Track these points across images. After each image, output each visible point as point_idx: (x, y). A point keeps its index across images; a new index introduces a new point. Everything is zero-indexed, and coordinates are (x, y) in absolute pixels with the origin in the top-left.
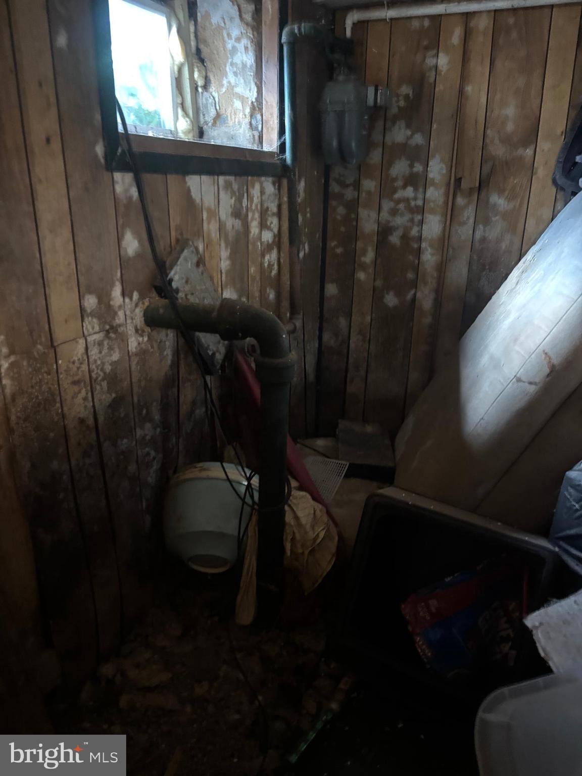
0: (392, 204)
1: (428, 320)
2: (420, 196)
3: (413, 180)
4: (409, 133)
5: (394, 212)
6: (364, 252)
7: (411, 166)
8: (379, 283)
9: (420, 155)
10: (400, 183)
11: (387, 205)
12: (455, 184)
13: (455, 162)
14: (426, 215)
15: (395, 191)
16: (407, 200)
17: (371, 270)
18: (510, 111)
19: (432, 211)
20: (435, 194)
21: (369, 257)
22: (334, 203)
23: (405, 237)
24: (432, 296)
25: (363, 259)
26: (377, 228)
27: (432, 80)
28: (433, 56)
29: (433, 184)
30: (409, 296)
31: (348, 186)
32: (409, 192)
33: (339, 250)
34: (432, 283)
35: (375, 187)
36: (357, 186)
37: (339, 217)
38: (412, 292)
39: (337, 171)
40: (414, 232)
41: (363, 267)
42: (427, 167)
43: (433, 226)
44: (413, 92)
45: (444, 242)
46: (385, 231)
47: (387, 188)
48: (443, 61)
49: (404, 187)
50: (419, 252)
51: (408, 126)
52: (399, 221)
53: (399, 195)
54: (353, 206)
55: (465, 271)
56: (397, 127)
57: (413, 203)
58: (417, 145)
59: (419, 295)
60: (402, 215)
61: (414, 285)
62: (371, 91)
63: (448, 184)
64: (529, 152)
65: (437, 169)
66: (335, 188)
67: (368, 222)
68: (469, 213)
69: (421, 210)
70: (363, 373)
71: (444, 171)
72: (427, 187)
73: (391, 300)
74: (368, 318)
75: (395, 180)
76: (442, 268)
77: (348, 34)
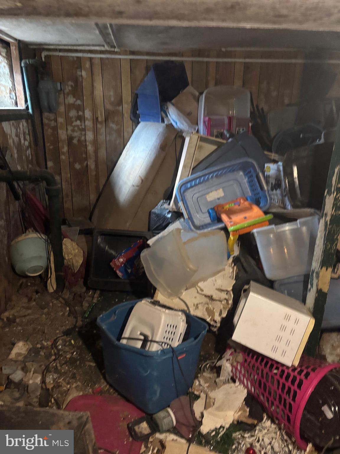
0: (72, 128)
1: (94, 173)
2: (83, 124)
3: (79, 118)
4: (75, 99)
5: (73, 131)
6: (63, 147)
7: (78, 112)
8: (71, 160)
9: (79, 108)
10: (74, 119)
11: (70, 128)
12: (95, 120)
13: (94, 111)
14: (87, 131)
15: (72, 122)
16: (78, 126)
17: (67, 155)
18: (112, 93)
19: (88, 130)
20: (88, 123)
21: (65, 149)
22: (46, 128)
23: (79, 141)
24: (94, 163)
25: (63, 150)
27: (81, 80)
28: (80, 72)
30: (85, 164)
31: (51, 120)
32: (78, 123)
33: (51, 147)
34: (93, 158)
36: (56, 120)
37: (49, 134)
38: (86, 163)
39: (46, 114)
40: (83, 138)
41: (64, 153)
43: (90, 136)
44: (74, 84)
45: (95, 142)
46: (70, 139)
47: (69, 121)
48: (84, 73)
49: (76, 121)
50: (86, 146)
51: (74, 97)
52: (76, 134)
53: (74, 124)
54: (55, 129)
55: (105, 153)
56: (69, 97)
57: (80, 127)
58: (79, 105)
59: (89, 163)
60: (77, 132)
61: (86, 159)
62: (59, 84)
63: (93, 120)
64: (120, 108)
65: (88, 114)
66: (45, 121)
67: (63, 135)
68: (103, 130)
69: (84, 130)
70: (70, 198)
71: (91, 115)
73: (77, 166)
74: (69, 175)
75: (72, 118)
76: (96, 152)
77: (43, 59)
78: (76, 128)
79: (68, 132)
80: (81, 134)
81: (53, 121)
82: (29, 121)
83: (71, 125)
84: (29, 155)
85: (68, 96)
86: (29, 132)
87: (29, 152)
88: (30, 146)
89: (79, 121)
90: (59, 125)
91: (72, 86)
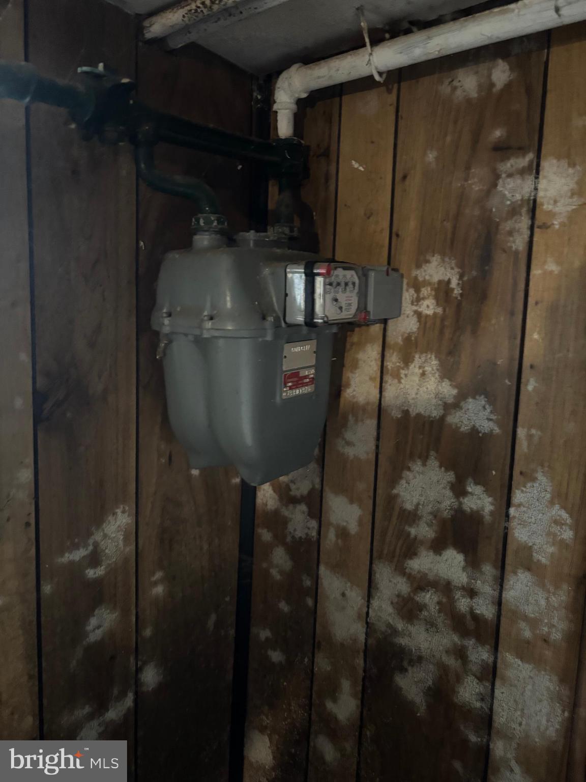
0: (403, 586)
4: (451, 391)
5: (409, 610)
6: (333, 691)
7: (459, 490)
10: (424, 531)
11: (390, 583)
14: (508, 656)
16: (446, 588)
17: (349, 747)
19: (525, 651)
21: (345, 708)
26: (362, 638)
27: (519, 243)
29: (529, 565)
32: (452, 565)
35: (360, 522)
36: (317, 505)
40: (471, 693)
42: (509, 504)
47: (390, 534)
48: (557, 183)
49: (438, 546)
51: (447, 371)
52: (423, 639)
53: (424, 563)
58: (474, 431)
65: (537, 518)
67: (342, 610)
69: (490, 634)
72: (508, 568)
77: (284, 128)
78: (429, 598)
79: (375, 603)
80: (461, 653)
81: (303, 507)
83: (401, 570)
85: (407, 360)
89: (460, 558)
90: (331, 538)
91: (442, 291)
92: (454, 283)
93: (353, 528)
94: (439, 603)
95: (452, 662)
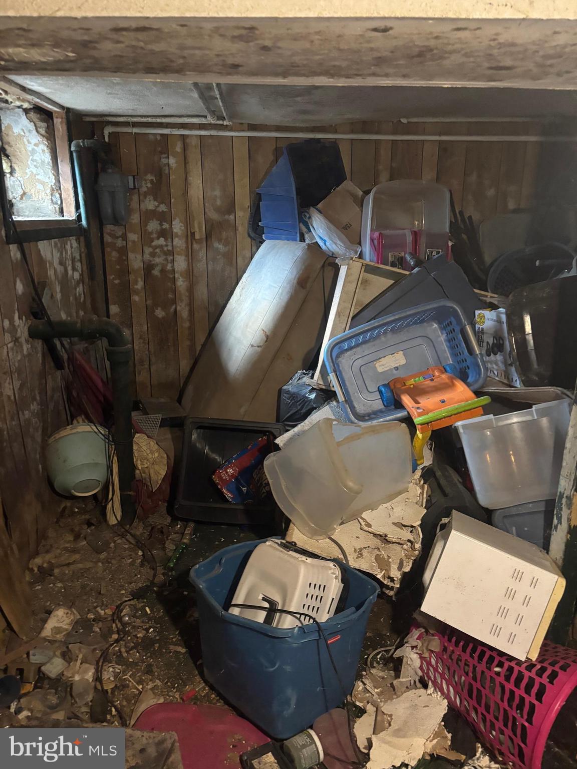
0: (151, 250)
1: (187, 324)
2: (170, 244)
3: (163, 234)
4: (156, 204)
5: (153, 255)
6: (136, 283)
7: (161, 225)
8: (149, 302)
9: (163, 217)
10: (155, 236)
11: (148, 250)
12: (190, 236)
13: (188, 222)
14: (176, 256)
15: (152, 240)
16: (161, 247)
17: (143, 294)
18: (217, 193)
19: (179, 254)
20: (179, 243)
21: (140, 285)
22: (108, 250)
23: (163, 271)
24: (187, 308)
25: (136, 287)
26: (142, 266)
27: (167, 172)
28: (166, 158)
29: (177, 236)
30: (172, 310)
31: (117, 238)
32: (162, 241)
33: (117, 282)
34: (185, 300)
35: (138, 238)
36: (124, 237)
37: (114, 259)
38: (174, 307)
39: (109, 228)
40: (169, 267)
41: (137, 292)
42: (172, 225)
43: (181, 263)
44: (156, 178)
45: (190, 274)
46: (148, 268)
47: (146, 239)
48: (172, 161)
49: (158, 238)
50: (174, 280)
51: (155, 199)
52: (157, 260)
53: (155, 243)
54: (123, 251)
55: (206, 291)
56: (147, 199)
57: (165, 249)
58: (163, 211)
59: (178, 308)
60: (159, 256)
61: (174, 301)
62: (131, 179)
63: (187, 235)
64: (232, 217)
65: (178, 227)
66: (108, 239)
67: (136, 262)
68: (202, 254)
69: (171, 253)
70: (147, 366)
71: (183, 228)
72: (174, 238)
73: (160, 313)
74: (145, 327)
75: (151, 233)
76: (191, 290)
77: (107, 140)
78: (158, 250)
79: (144, 256)
80: (166, 260)
81: (121, 239)
82: (82, 239)
83: (150, 246)
84: (80, 295)
85: (145, 198)
86: (80, 256)
87: (80, 289)
88: (82, 280)
89: (163, 239)
90: (130, 244)
91: (152, 181)
92: (154, 180)
93: (136, 240)
94: (160, 251)
95: (165, 262)
